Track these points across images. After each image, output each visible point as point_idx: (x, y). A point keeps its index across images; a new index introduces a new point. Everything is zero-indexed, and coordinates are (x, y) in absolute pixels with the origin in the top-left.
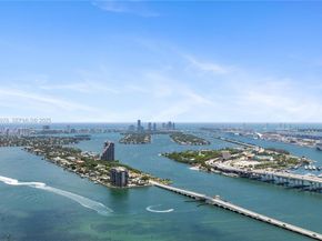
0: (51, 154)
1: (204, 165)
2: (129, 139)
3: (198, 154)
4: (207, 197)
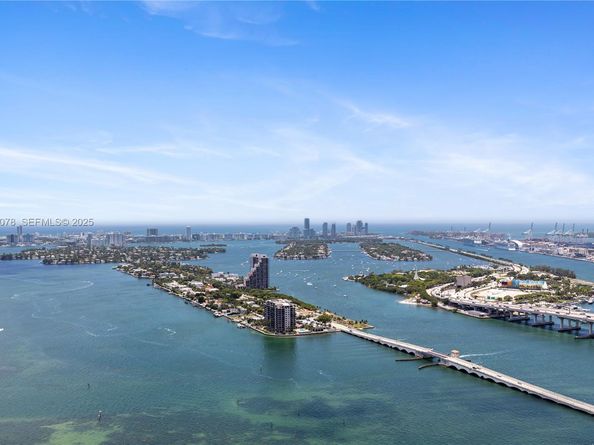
0: (163, 276)
1: (425, 296)
2: (290, 252)
3: (412, 277)
4: (435, 353)
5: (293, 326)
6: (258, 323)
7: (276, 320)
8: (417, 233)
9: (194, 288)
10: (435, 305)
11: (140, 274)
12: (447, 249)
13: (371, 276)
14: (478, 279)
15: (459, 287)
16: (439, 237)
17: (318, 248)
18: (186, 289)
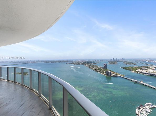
0: (90, 67)
1: (136, 71)
2: (111, 63)
3: (133, 68)
4: (138, 81)
5: (111, 75)
6: (105, 74)
7: (108, 74)
8: (134, 60)
9: (95, 68)
10: (138, 73)
11: (87, 66)
12: (140, 63)
13: (125, 67)
14: (147, 68)
15: (143, 70)
16: (139, 61)
17: (115, 62)
18: (94, 69)
